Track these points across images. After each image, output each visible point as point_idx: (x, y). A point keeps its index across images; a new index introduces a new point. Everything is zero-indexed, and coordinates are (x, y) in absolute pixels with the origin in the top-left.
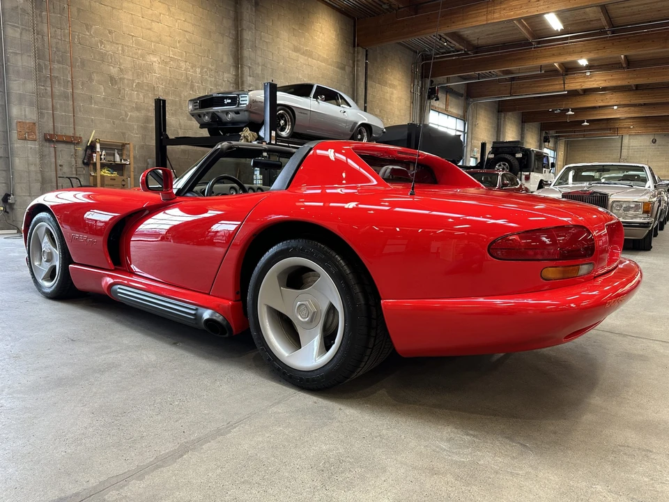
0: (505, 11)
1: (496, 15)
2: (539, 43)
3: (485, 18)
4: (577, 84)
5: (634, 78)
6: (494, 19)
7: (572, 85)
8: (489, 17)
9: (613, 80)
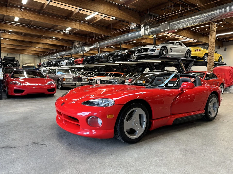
0: (14, 13)
1: (10, 13)
2: (5, 22)
3: (6, 13)
4: (6, 37)
5: (25, 39)
6: (9, 14)
7: (4, 36)
8: (8, 13)
9: (18, 38)
